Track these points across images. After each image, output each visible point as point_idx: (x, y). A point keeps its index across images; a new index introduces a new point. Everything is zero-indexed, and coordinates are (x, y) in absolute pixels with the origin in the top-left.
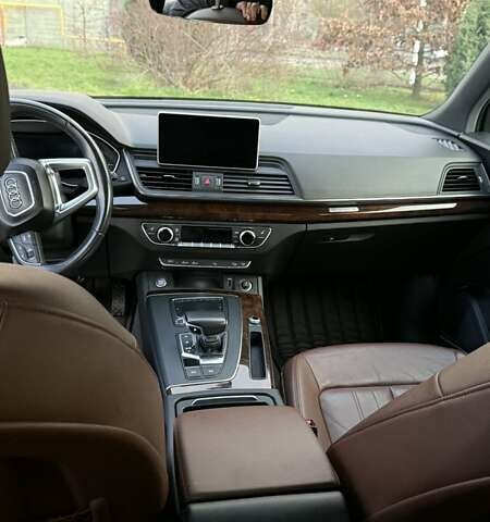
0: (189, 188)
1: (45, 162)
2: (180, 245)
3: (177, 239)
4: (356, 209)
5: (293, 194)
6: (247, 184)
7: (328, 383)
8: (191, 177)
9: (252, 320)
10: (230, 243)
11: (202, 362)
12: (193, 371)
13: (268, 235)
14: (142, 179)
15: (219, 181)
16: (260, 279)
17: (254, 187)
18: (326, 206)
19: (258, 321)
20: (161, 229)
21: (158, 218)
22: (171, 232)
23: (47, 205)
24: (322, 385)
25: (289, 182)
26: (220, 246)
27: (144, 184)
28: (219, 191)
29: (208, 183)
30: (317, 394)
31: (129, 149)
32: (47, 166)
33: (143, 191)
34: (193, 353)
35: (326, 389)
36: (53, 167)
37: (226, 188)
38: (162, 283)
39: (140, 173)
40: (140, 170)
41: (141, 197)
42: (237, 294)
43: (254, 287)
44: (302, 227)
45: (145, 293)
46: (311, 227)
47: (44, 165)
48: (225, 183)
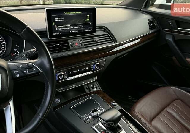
2: (68, 79)
6: (93, 41)
16: (97, 82)
17: (96, 42)
22: (64, 74)
28: (83, 47)
37: (85, 45)
38: (58, 100)
43: (97, 87)
48: (84, 42)
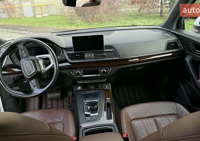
0: (83, 58)
1: (37, 57)
2: (83, 76)
3: (82, 75)
4: (138, 59)
5: (117, 57)
6: (101, 55)
7: (133, 117)
8: (84, 55)
9: (107, 98)
10: (98, 74)
11: (91, 115)
12: (88, 118)
13: (110, 70)
14: (69, 57)
15: (93, 55)
16: (110, 84)
17: (104, 56)
18: (128, 59)
19: (109, 99)
20: (77, 72)
21: (76, 68)
22: (80, 73)
23: (38, 70)
24: (131, 119)
25: (115, 53)
26: (95, 75)
27: (70, 59)
28: (93, 58)
29: (89, 56)
30: (130, 122)
31: (64, 48)
32: (38, 58)
33: (70, 61)
34: (88, 112)
35: (133, 120)
36: (40, 58)
37: (95, 57)
38: (79, 88)
39: (68, 56)
40: (68, 54)
41: (70, 63)
42: (103, 89)
43: (108, 87)
44: (121, 67)
45: (75, 92)
46: (124, 66)
47: (37, 58)
48: (95, 55)
